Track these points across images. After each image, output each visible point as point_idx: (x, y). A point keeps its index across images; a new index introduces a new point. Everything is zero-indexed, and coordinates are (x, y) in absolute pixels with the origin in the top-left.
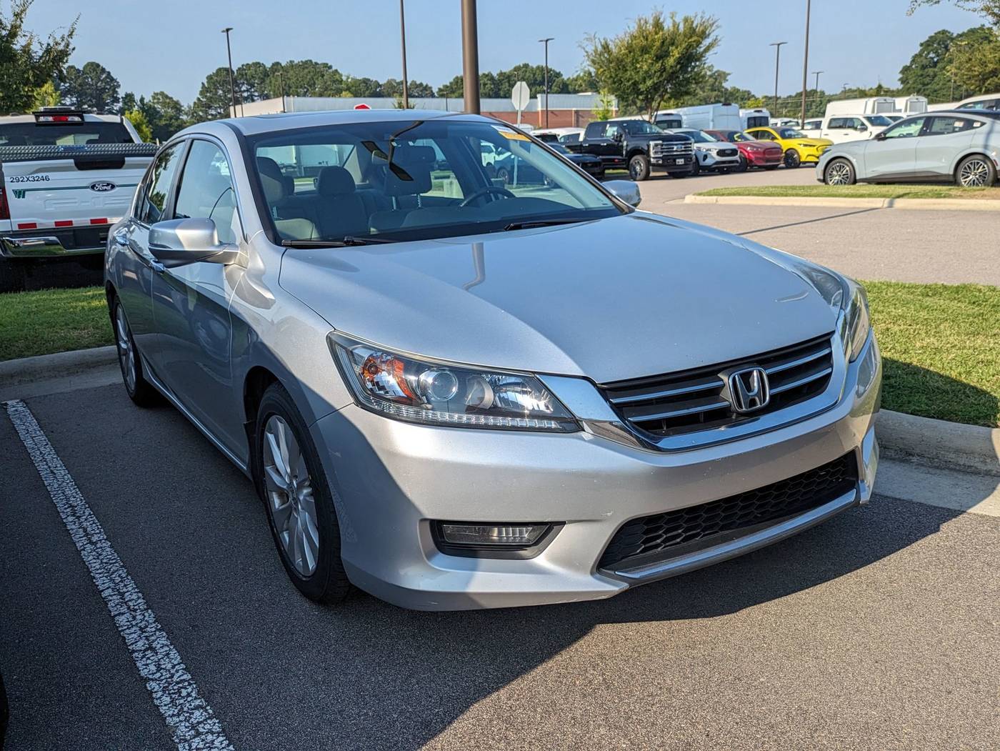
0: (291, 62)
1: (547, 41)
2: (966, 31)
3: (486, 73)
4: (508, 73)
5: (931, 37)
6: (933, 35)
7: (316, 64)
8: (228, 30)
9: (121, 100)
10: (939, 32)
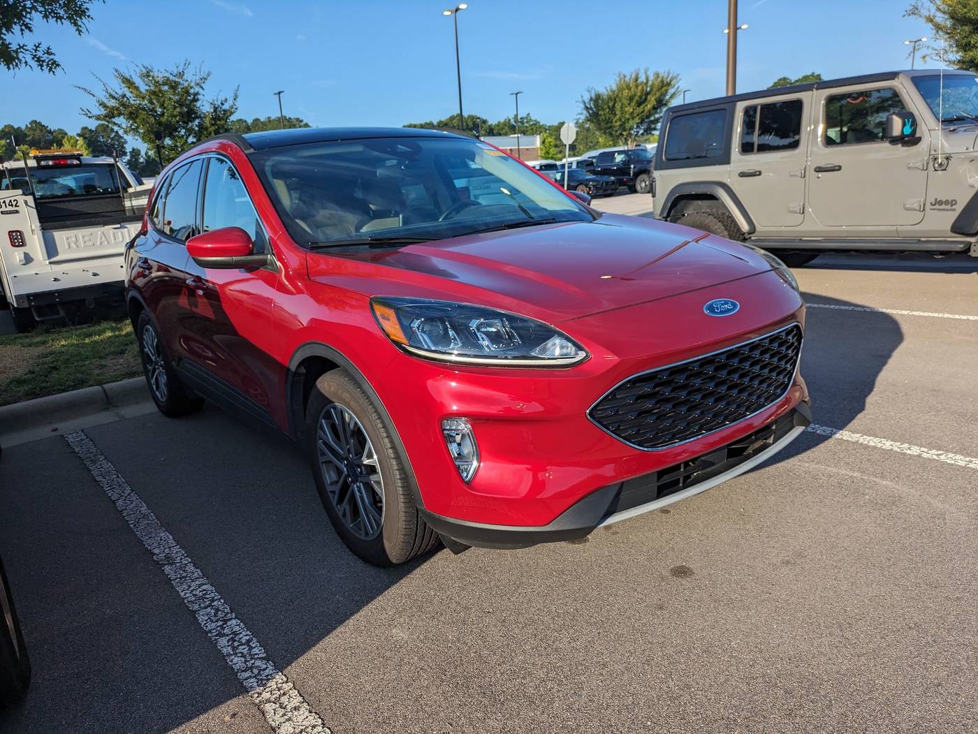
0: (269, 118)
1: (517, 94)
2: (801, 77)
3: (428, 122)
4: (446, 122)
5: (775, 83)
6: (776, 81)
7: (290, 118)
8: (279, 93)
9: (128, 154)
10: (781, 80)
